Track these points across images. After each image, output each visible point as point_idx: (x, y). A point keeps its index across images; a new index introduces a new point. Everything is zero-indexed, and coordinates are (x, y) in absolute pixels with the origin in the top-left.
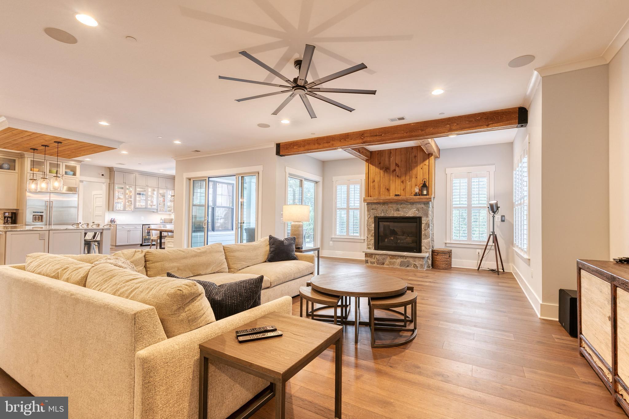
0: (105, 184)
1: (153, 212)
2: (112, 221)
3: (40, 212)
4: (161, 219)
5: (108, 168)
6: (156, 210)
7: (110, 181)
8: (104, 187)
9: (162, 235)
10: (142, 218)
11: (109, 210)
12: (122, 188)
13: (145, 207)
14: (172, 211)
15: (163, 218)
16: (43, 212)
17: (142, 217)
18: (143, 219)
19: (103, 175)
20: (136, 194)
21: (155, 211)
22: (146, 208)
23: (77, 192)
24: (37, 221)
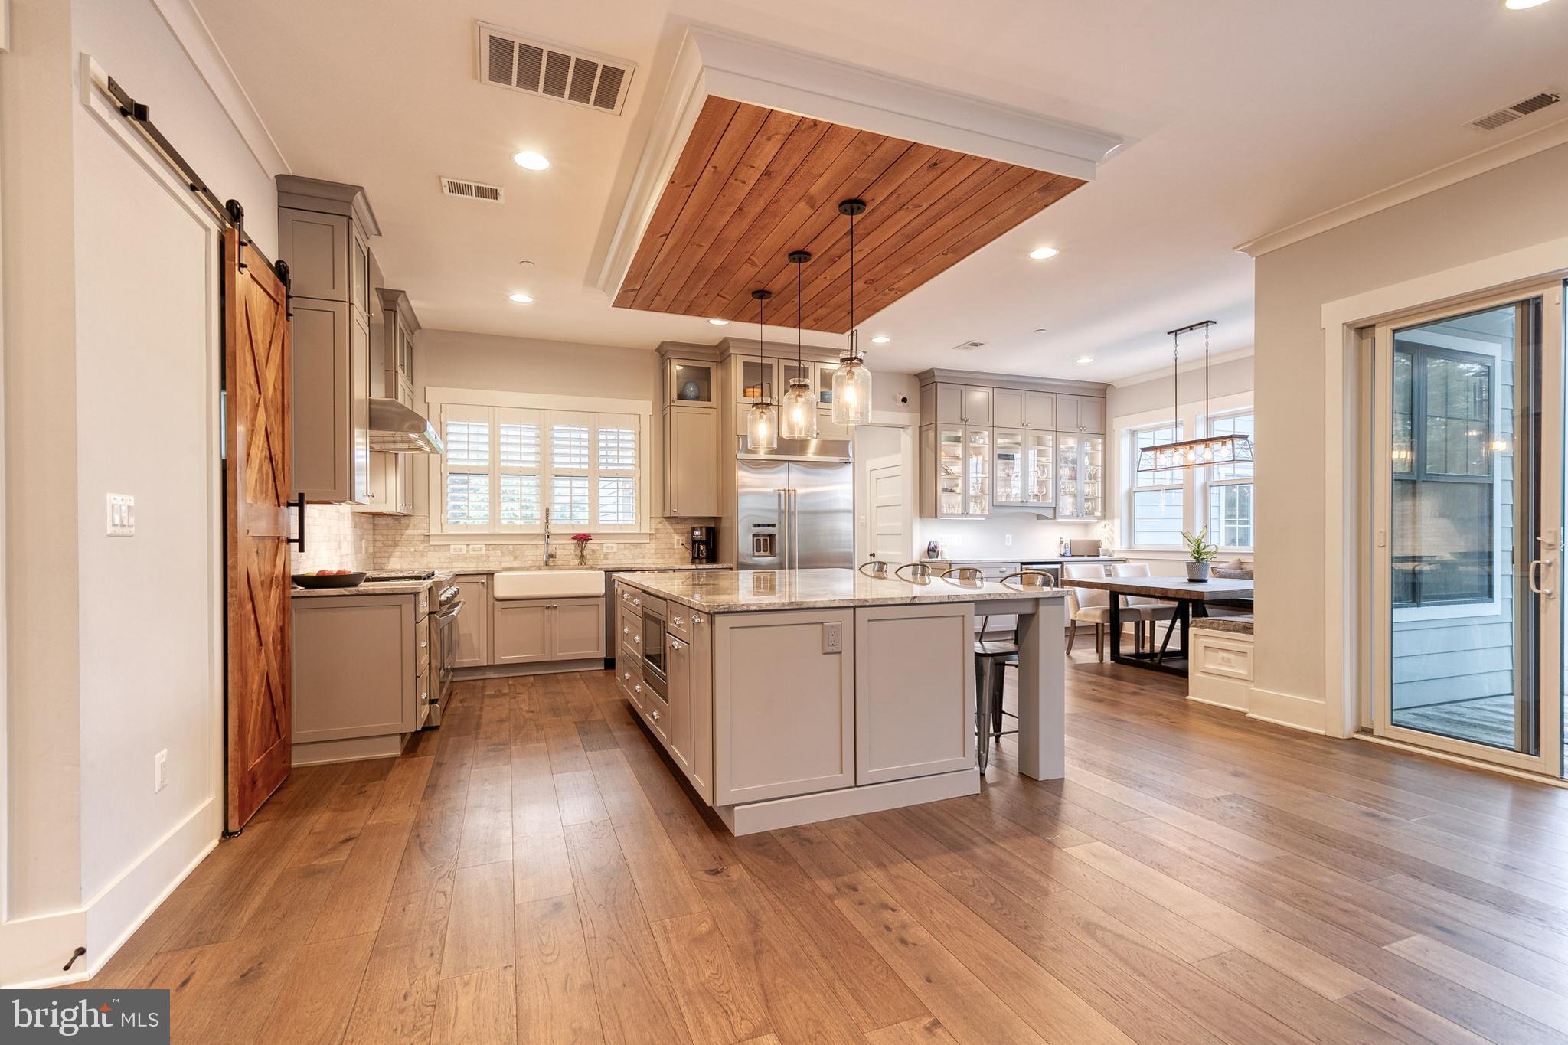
0: (910, 430)
1: (1039, 517)
2: (932, 550)
3: (769, 526)
4: (1061, 543)
5: (916, 375)
6: (1052, 511)
7: (922, 419)
8: (907, 440)
9: (1121, 606)
10: (1008, 538)
11: (922, 515)
12: (957, 440)
13: (1020, 501)
14: (1098, 514)
15: (1067, 541)
16: (773, 526)
17: (1007, 536)
18: (1010, 544)
19: (904, 400)
20: (996, 457)
21: (1049, 513)
22: (1023, 504)
23: (849, 456)
24: (762, 552)
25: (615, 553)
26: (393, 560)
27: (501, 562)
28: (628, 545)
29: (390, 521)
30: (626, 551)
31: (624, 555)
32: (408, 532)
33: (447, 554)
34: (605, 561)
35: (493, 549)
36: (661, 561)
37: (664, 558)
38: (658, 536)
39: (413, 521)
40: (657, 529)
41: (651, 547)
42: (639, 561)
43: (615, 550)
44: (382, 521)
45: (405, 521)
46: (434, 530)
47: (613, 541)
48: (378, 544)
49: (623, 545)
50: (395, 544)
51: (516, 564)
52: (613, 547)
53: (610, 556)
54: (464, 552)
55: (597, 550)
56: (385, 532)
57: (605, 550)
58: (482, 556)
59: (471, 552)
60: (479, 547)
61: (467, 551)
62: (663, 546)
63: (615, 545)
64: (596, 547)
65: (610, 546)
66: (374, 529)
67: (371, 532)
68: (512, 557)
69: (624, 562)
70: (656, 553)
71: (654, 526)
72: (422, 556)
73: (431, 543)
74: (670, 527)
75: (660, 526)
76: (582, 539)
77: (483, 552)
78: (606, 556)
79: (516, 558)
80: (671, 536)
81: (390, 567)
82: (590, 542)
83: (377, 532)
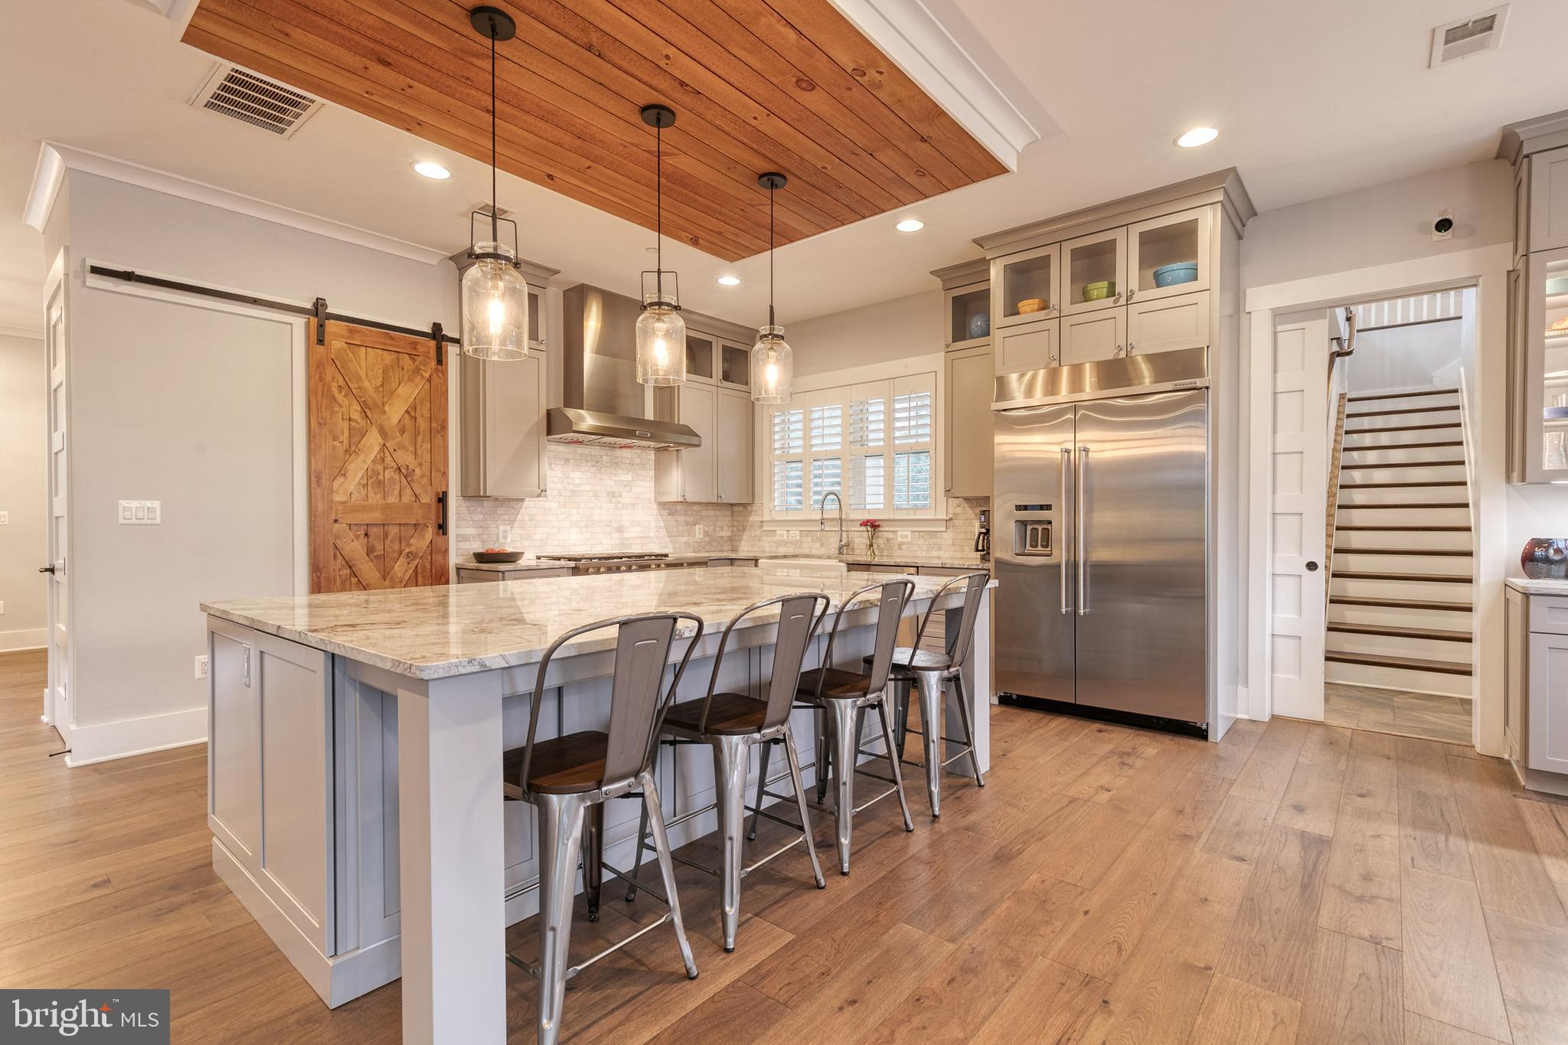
3: (1042, 507)
7: (1516, 252)
16: (1048, 507)
19: (1444, 225)
23: (1202, 376)
24: (1039, 548)
25: (908, 543)
26: (743, 543)
27: (811, 549)
28: (922, 534)
29: (741, 508)
30: (921, 542)
31: (919, 545)
32: (751, 519)
33: (775, 539)
34: (899, 553)
35: (806, 536)
36: (959, 555)
37: (963, 551)
38: (956, 522)
39: (755, 507)
40: (955, 514)
41: (948, 537)
42: (935, 553)
43: (909, 539)
44: (736, 509)
45: (749, 508)
46: (766, 518)
47: (907, 529)
48: (735, 529)
49: (917, 533)
50: (744, 530)
51: (822, 551)
52: (906, 536)
53: (904, 547)
54: (785, 538)
55: (892, 539)
56: (738, 519)
57: (899, 539)
58: (797, 541)
59: (790, 538)
60: (795, 533)
61: (788, 537)
62: (962, 536)
63: (909, 533)
64: (891, 535)
65: (903, 534)
66: (732, 516)
67: (730, 518)
68: (819, 544)
69: (919, 554)
70: (953, 545)
71: (951, 510)
72: (759, 540)
73: (765, 528)
74: (970, 511)
75: (959, 510)
76: (873, 525)
77: (798, 538)
78: (900, 546)
79: (822, 545)
80: (971, 523)
81: (741, 548)
82: (881, 529)
83: (734, 518)
